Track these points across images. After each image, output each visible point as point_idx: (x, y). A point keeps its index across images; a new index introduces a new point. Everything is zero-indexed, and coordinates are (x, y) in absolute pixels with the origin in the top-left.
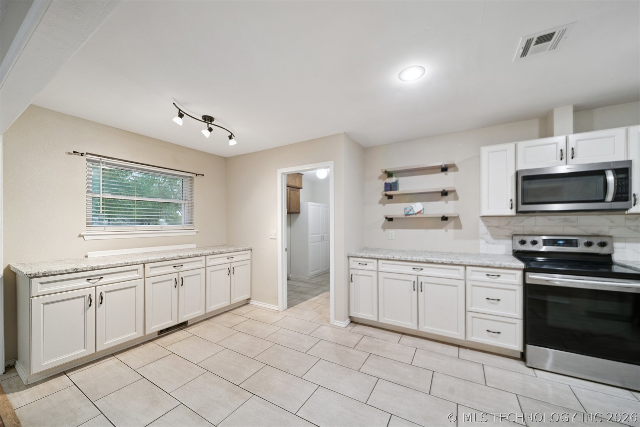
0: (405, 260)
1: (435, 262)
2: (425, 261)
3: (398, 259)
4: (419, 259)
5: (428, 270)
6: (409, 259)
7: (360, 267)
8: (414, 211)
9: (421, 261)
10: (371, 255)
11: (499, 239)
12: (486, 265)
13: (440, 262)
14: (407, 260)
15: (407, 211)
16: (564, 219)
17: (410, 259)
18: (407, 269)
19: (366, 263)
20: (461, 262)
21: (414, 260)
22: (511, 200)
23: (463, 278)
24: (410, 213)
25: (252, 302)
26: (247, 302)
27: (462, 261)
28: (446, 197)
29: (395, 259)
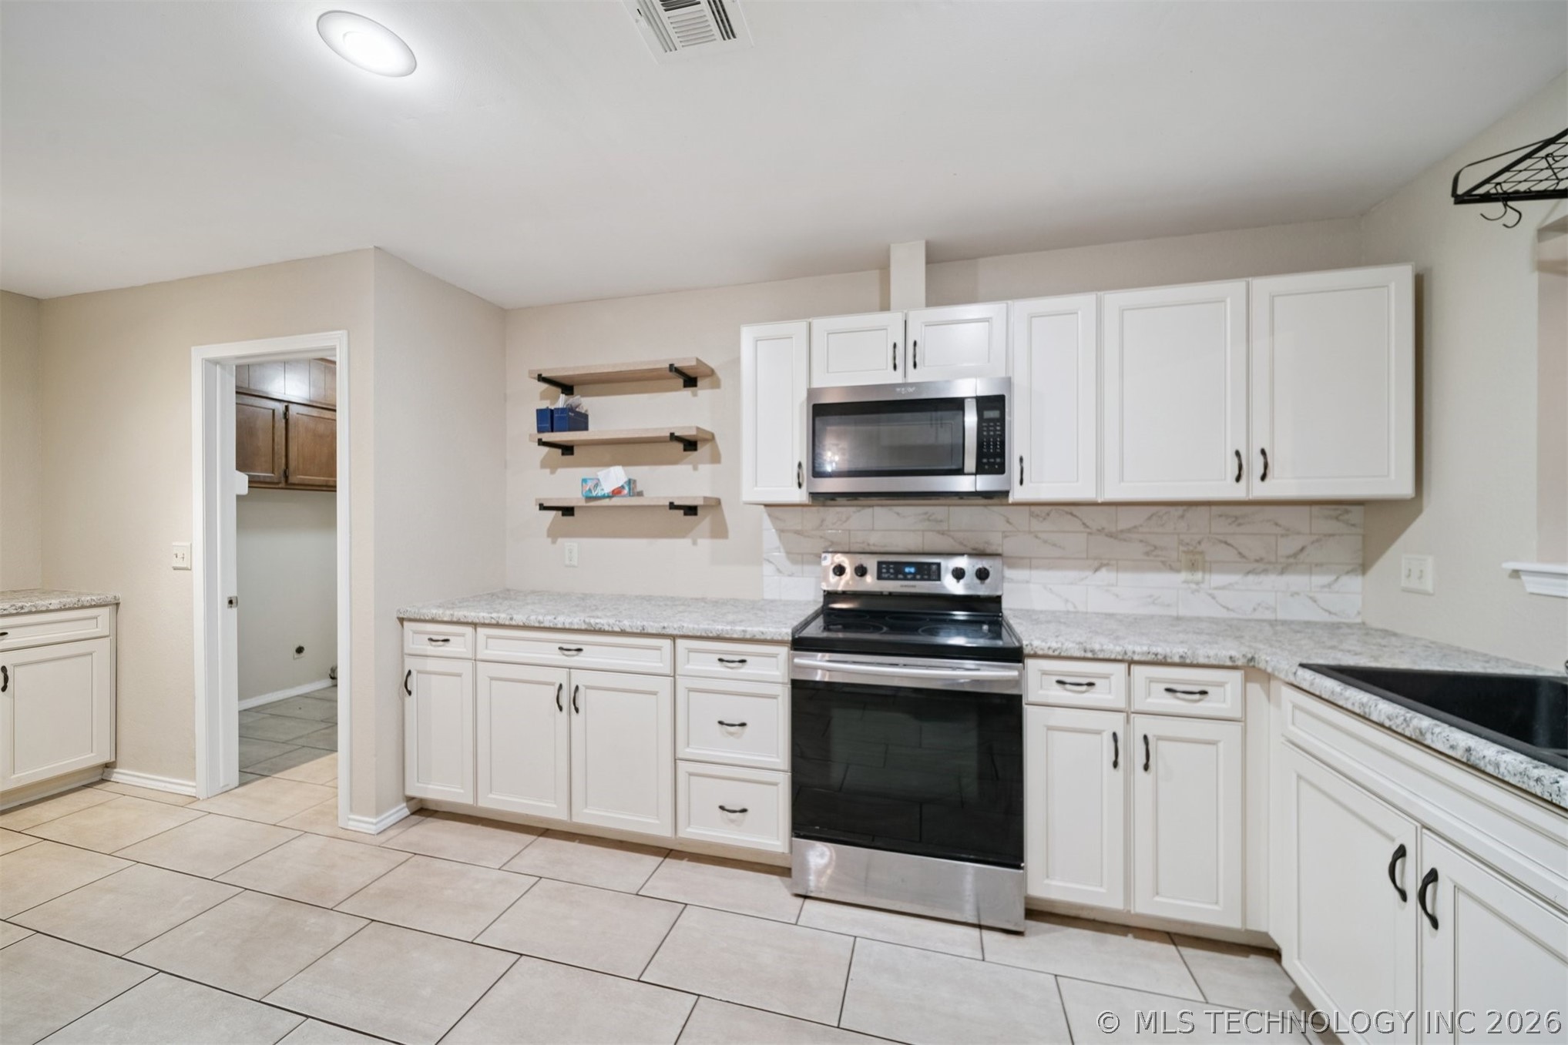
0: (537, 625)
1: (607, 628)
2: (584, 627)
3: (521, 624)
4: (571, 623)
5: (597, 653)
6: (547, 624)
7: (431, 649)
8: (603, 490)
9: (576, 627)
10: (456, 613)
11: (803, 563)
12: (714, 634)
13: (617, 629)
14: (542, 625)
15: (587, 489)
16: (926, 513)
17: (550, 621)
18: (545, 649)
19: (446, 638)
20: (664, 628)
21: (560, 626)
22: (800, 465)
23: (668, 670)
24: (594, 494)
25: (119, 775)
26: (102, 774)
27: (666, 625)
28: (693, 455)
29: (513, 623)
